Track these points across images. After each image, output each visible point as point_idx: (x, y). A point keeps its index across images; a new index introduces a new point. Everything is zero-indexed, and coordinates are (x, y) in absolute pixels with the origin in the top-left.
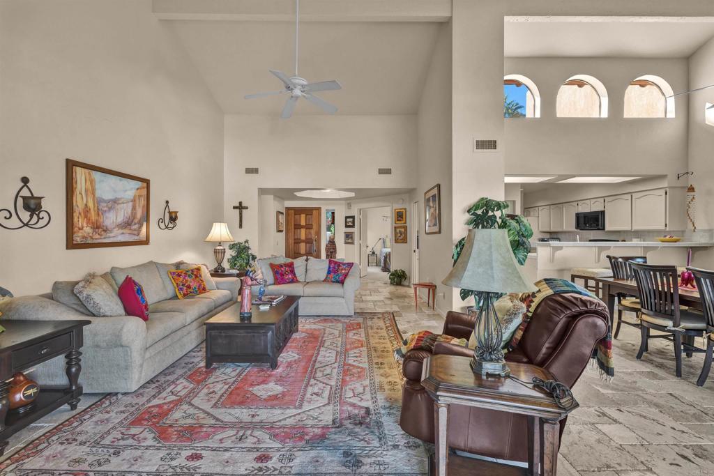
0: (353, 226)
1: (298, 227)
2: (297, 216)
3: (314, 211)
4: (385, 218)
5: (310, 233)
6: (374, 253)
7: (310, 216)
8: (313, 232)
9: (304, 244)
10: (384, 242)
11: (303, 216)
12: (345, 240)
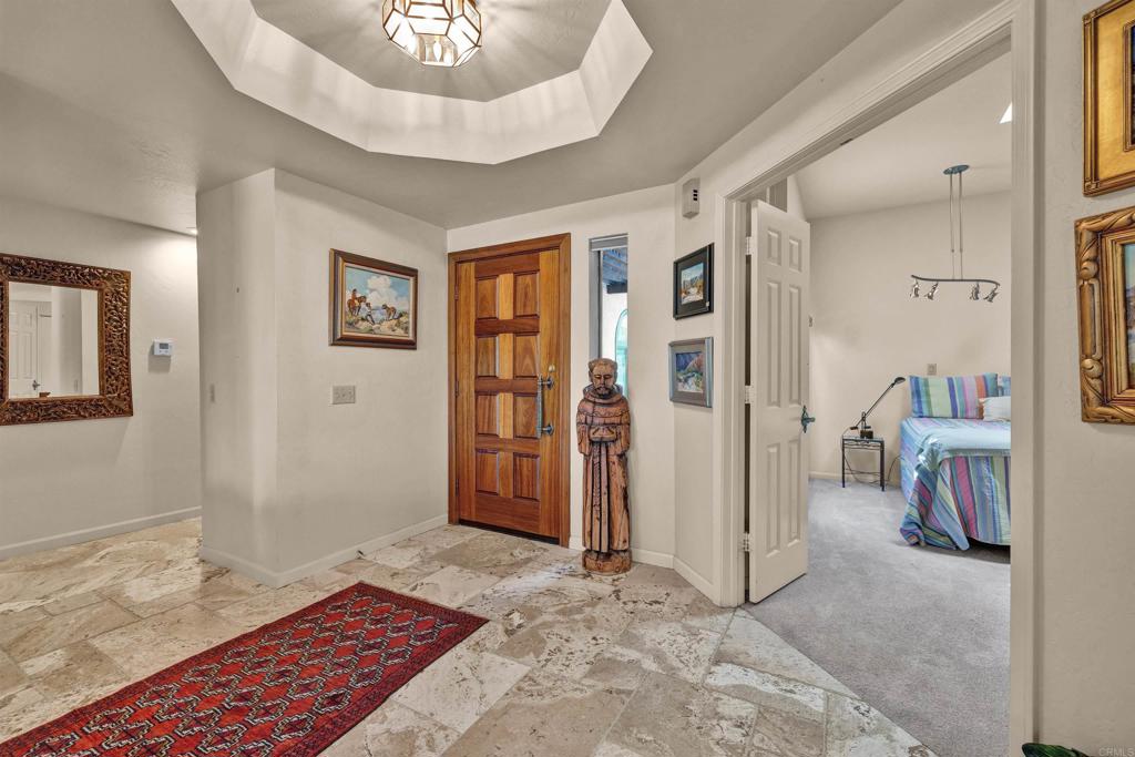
0: (704, 307)
1: (488, 328)
2: (487, 283)
3: (544, 256)
4: (925, 287)
5: (529, 351)
6: (867, 435)
7: (528, 279)
8: (539, 344)
9: (509, 396)
10: (917, 393)
11: (504, 282)
12: (675, 381)
